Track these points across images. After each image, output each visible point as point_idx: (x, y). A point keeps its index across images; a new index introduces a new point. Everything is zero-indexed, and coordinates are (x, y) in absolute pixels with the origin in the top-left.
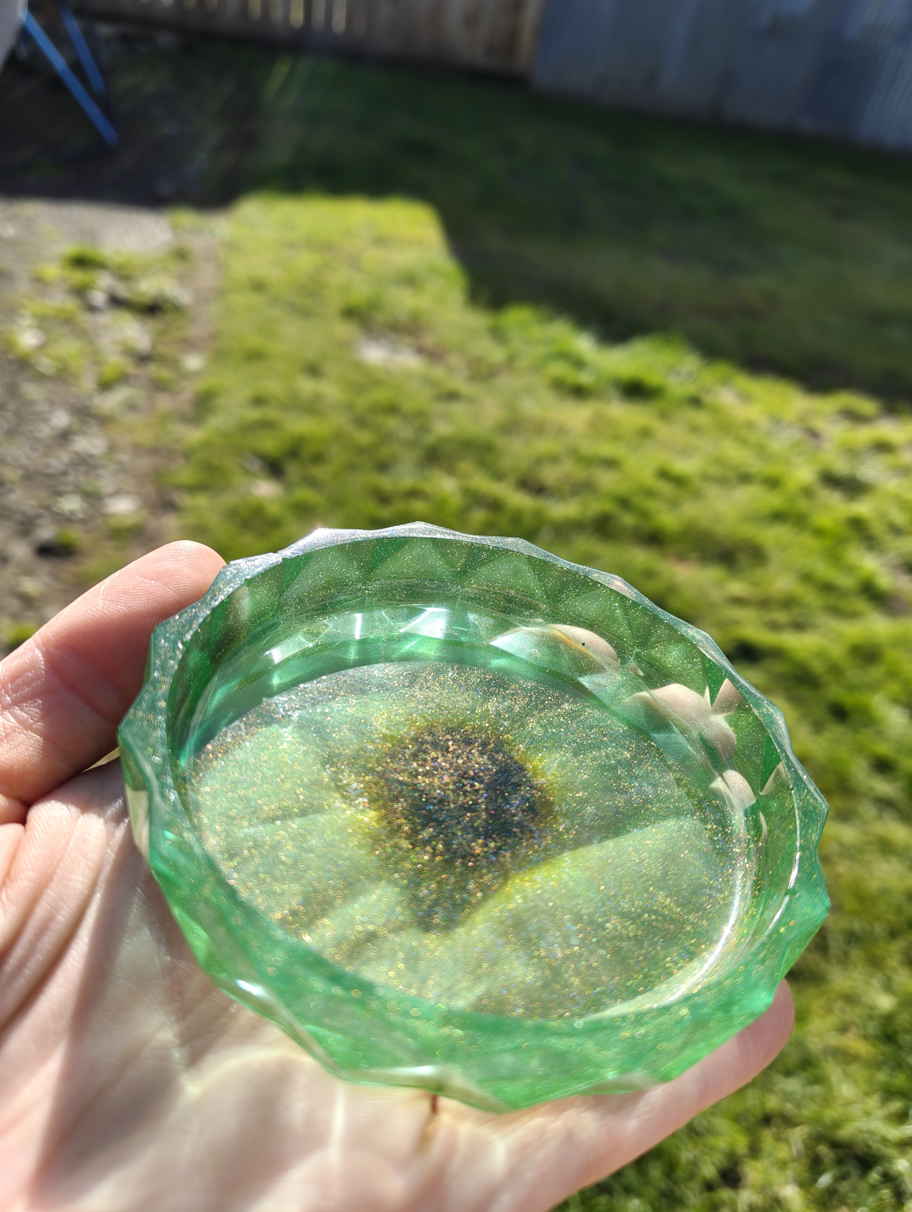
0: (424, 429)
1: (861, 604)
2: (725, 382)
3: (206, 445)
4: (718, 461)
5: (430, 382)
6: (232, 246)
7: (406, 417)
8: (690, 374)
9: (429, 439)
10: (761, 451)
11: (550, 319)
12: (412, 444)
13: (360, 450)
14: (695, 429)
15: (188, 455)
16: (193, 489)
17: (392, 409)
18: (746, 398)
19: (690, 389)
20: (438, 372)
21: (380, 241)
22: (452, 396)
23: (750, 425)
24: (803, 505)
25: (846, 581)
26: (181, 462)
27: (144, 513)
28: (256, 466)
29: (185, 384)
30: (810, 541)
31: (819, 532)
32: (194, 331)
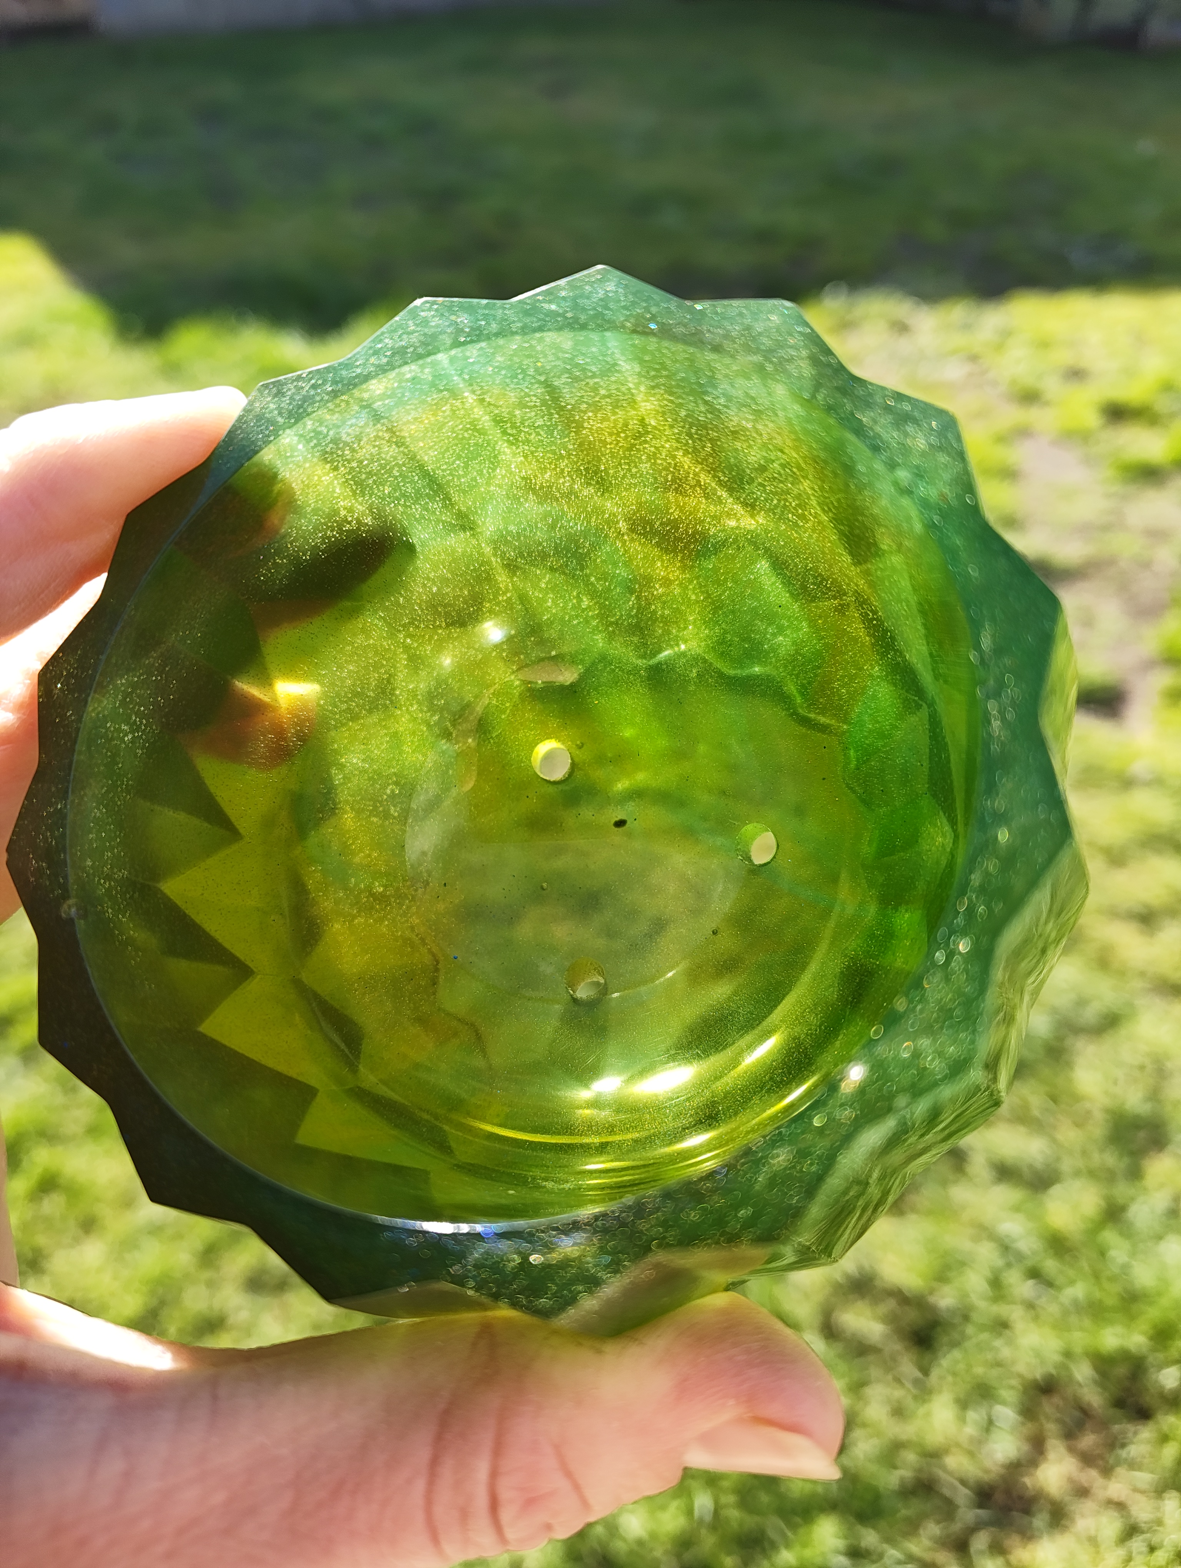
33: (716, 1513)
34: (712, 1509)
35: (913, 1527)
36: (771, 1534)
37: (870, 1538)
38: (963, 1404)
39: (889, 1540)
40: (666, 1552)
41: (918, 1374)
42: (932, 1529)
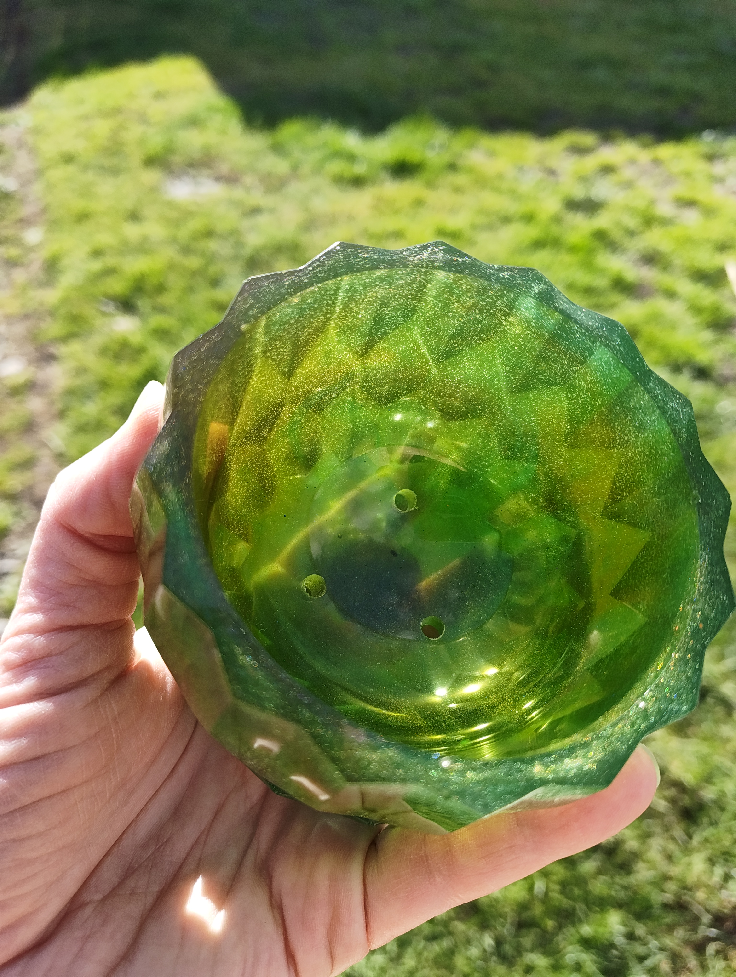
0: (239, 244)
1: (615, 297)
2: (471, 146)
3: (65, 301)
4: (482, 211)
5: (235, 203)
6: (36, 131)
7: (224, 237)
8: (442, 146)
9: (247, 251)
10: (514, 194)
11: (318, 126)
12: (235, 258)
13: (194, 274)
14: (458, 190)
15: (52, 313)
16: (66, 338)
17: (209, 234)
18: (492, 154)
19: (446, 158)
20: (238, 193)
21: (159, 95)
22: (255, 211)
23: (500, 176)
24: (555, 230)
25: (602, 282)
26: (49, 319)
27: (32, 369)
28: (111, 308)
29: (32, 256)
30: (567, 258)
31: (573, 249)
32: (25, 211)
33: (546, 893)
34: (545, 890)
35: (670, 929)
36: (580, 913)
37: (641, 930)
38: (711, 861)
39: (652, 933)
40: (513, 910)
41: (685, 837)
42: (680, 933)
